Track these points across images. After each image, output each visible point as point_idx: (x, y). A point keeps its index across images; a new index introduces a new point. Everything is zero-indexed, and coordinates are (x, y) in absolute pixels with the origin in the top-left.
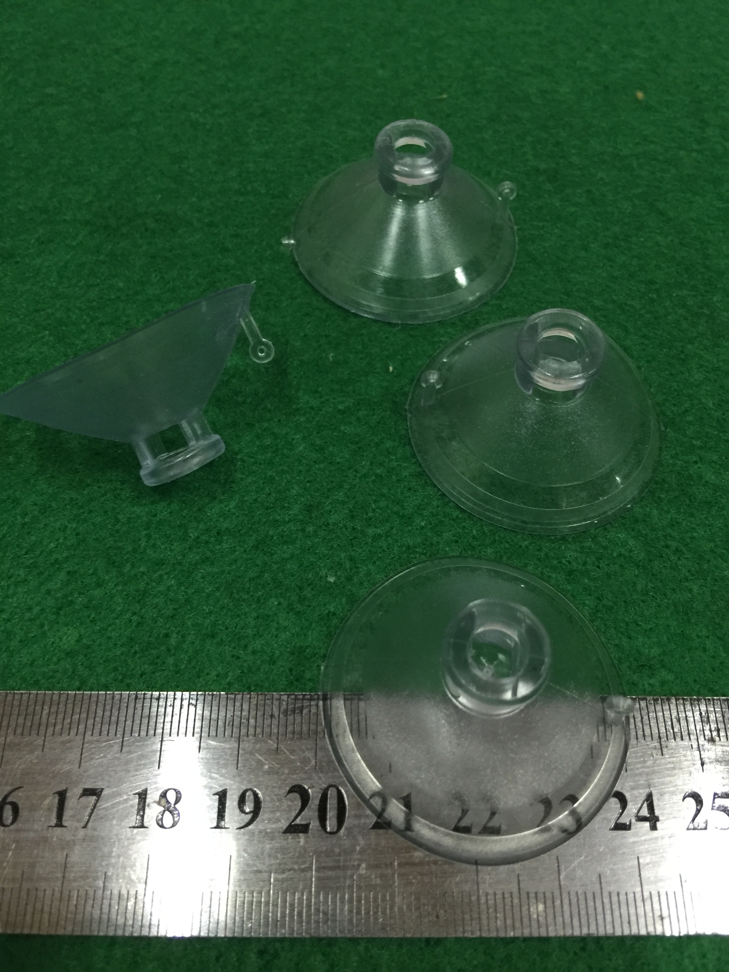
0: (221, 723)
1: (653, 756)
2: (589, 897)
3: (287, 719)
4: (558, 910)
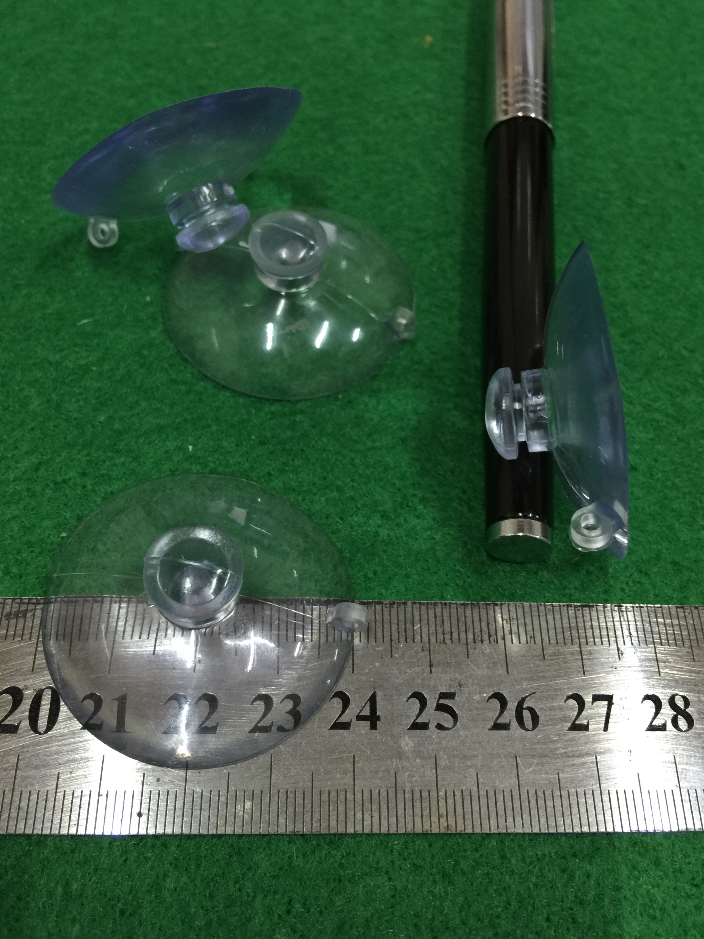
1: (382, 658)
2: (299, 795)
3: (9, 622)
4: (265, 807)
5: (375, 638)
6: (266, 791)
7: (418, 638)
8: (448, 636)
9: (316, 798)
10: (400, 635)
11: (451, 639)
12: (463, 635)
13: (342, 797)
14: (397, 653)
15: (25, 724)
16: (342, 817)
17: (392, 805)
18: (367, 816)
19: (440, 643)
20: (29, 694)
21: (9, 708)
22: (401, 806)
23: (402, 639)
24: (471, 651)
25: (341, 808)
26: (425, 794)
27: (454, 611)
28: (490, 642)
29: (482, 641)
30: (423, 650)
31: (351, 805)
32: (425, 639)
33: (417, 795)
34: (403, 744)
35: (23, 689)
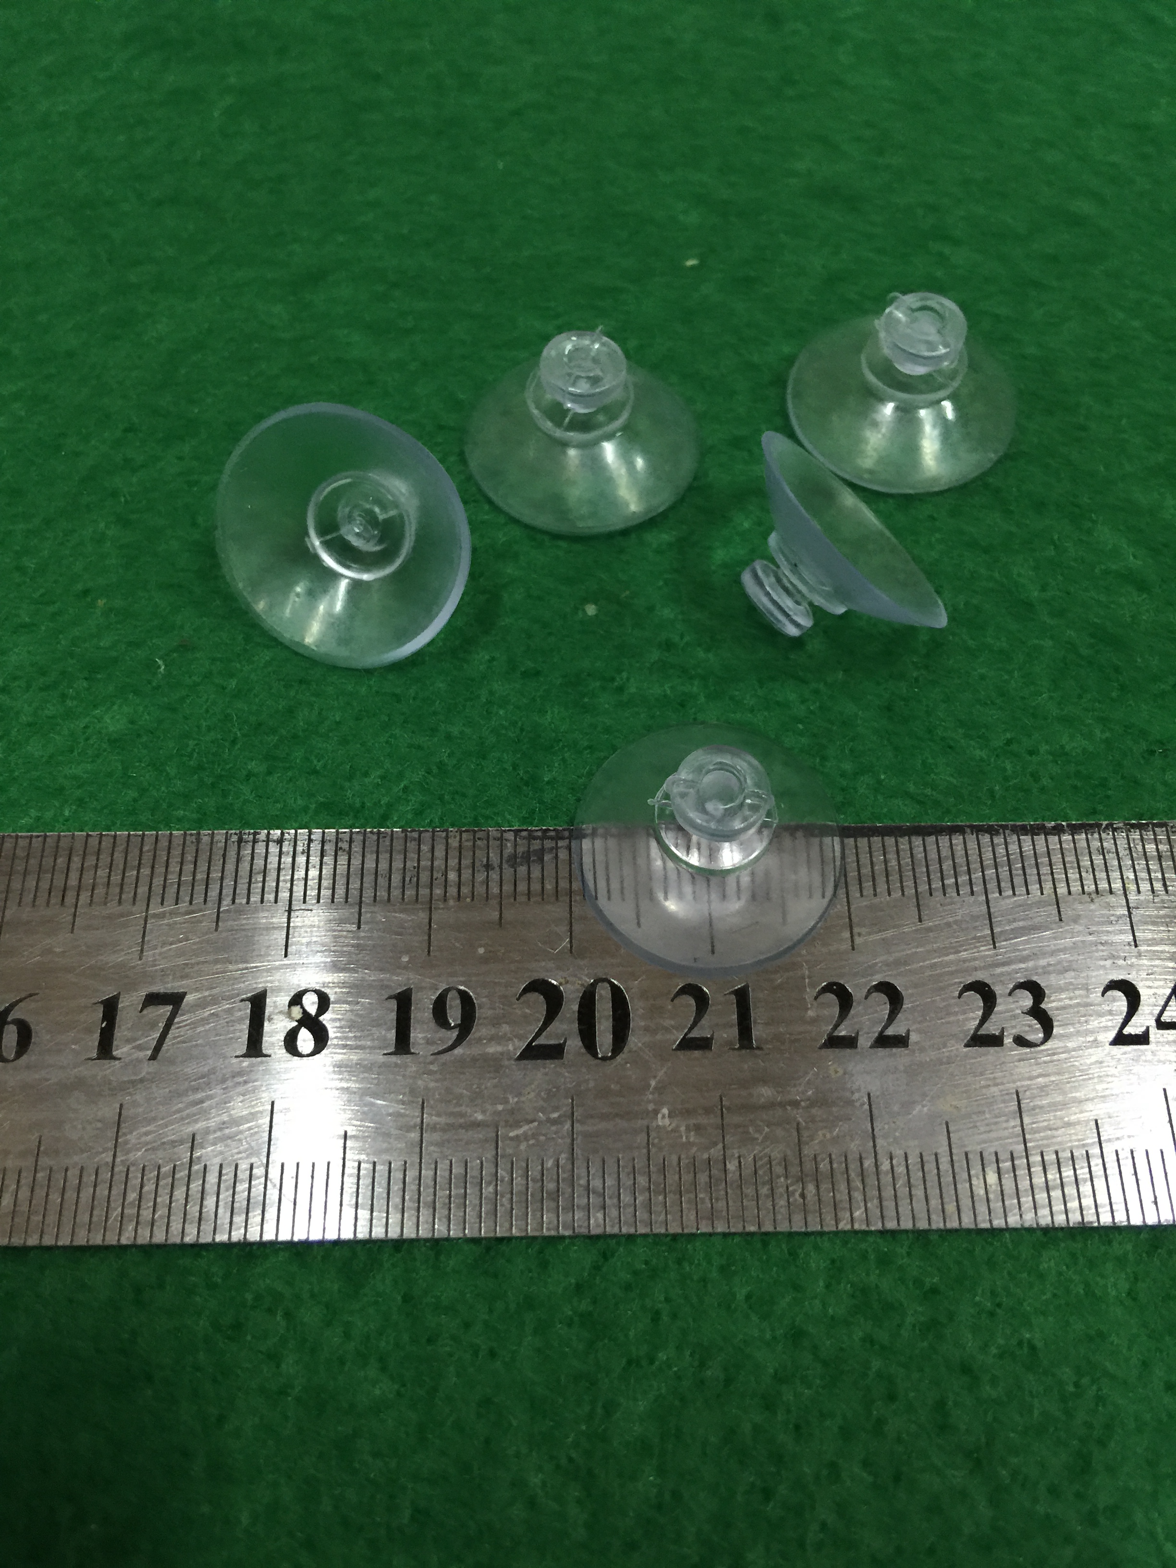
0: (396, 879)
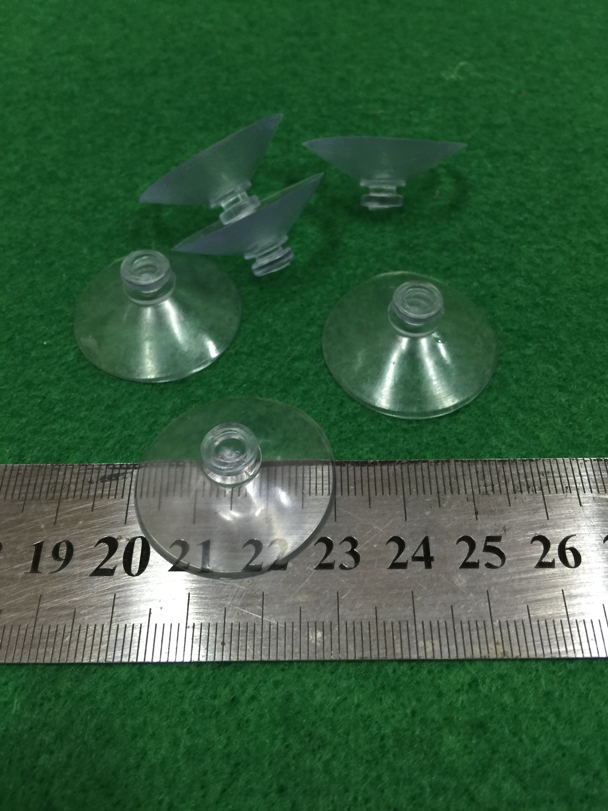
0: (45, 489)
1: (431, 507)
2: (365, 626)
3: (104, 484)
4: (335, 637)
5: (424, 491)
6: (335, 622)
7: (462, 490)
8: (489, 488)
9: (381, 628)
10: (446, 488)
11: (493, 490)
12: (503, 487)
13: (404, 627)
14: (444, 503)
15: (120, 568)
16: (405, 645)
17: (451, 635)
18: (429, 643)
19: (483, 494)
20: (123, 543)
21: (106, 554)
22: (459, 635)
23: (448, 491)
24: (512, 501)
25: (404, 636)
26: (480, 624)
27: (493, 467)
28: (529, 493)
29: (521, 492)
30: (468, 501)
31: (413, 634)
32: (469, 491)
33: (473, 626)
34: (456, 581)
35: (118, 539)
